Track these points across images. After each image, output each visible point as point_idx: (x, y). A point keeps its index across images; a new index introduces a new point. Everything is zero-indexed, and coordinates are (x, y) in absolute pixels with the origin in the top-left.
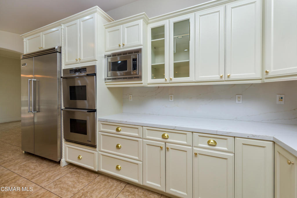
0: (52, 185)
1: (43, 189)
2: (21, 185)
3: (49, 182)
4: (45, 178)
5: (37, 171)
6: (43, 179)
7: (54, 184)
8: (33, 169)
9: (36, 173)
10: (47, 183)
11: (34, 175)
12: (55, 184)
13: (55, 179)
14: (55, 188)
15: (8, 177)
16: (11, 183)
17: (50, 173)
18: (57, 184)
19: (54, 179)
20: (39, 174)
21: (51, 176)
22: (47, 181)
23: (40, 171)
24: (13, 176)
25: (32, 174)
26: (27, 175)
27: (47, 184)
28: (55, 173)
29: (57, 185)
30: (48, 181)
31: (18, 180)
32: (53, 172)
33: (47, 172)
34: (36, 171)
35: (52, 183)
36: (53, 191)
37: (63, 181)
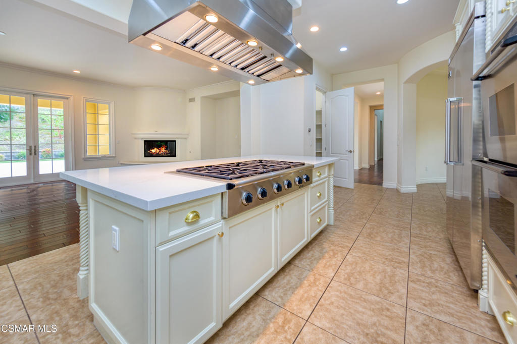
0: (421, 318)
1: (404, 309)
2: (394, 277)
3: (423, 310)
4: (427, 298)
5: (432, 277)
6: (423, 295)
7: (425, 320)
8: (431, 270)
9: (427, 279)
10: (419, 308)
11: (422, 278)
12: (425, 322)
13: (438, 316)
14: (417, 327)
15: (398, 256)
16: (391, 265)
17: (444, 299)
18: (428, 326)
19: (437, 312)
20: (429, 283)
21: (439, 305)
22: (425, 305)
23: (437, 281)
24: (403, 259)
25: (423, 275)
26: (416, 270)
27: (417, 310)
28: (451, 306)
29: (425, 327)
30: (424, 307)
31: (400, 268)
32: (451, 300)
33: (442, 293)
34: (432, 275)
35: (425, 316)
36: (410, 328)
37: (444, 334)
